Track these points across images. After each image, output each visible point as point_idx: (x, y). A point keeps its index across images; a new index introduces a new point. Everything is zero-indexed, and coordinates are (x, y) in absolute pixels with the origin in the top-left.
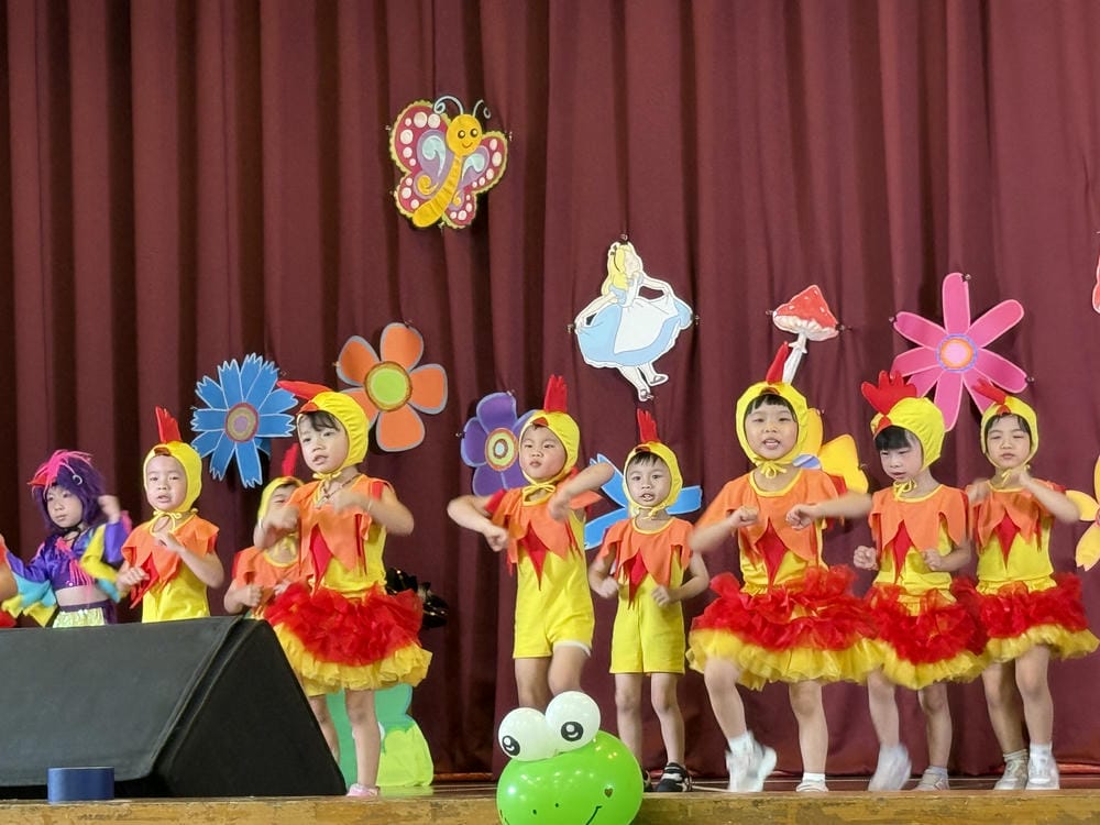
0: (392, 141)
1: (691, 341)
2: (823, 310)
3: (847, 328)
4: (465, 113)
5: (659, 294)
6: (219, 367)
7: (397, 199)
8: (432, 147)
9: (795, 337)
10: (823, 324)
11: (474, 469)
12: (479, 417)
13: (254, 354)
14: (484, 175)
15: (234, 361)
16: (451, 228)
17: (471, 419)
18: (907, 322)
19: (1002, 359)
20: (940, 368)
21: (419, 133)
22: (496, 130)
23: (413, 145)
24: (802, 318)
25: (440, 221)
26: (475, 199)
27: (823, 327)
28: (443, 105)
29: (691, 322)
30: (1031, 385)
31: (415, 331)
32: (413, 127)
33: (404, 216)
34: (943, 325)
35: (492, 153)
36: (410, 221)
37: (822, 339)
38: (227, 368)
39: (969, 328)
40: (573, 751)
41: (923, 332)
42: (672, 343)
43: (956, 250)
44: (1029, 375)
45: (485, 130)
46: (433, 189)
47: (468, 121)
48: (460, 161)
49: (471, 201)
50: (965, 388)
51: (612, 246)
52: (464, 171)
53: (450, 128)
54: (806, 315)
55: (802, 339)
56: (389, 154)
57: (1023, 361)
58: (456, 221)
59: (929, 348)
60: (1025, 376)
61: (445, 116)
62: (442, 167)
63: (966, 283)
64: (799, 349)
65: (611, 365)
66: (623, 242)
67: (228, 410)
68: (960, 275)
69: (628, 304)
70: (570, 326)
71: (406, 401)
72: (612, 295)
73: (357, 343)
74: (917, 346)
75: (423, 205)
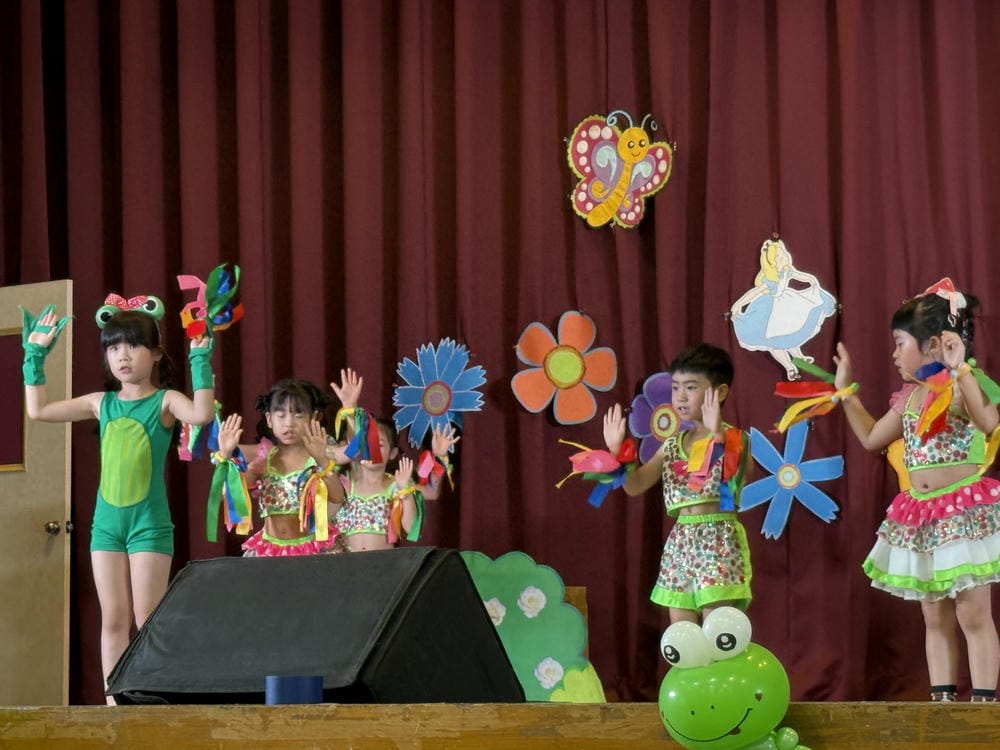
0: (569, 151)
1: (835, 327)
4: (634, 125)
5: (806, 285)
6: (417, 350)
7: (574, 201)
8: (605, 156)
11: (641, 440)
12: (645, 394)
13: (448, 339)
14: (651, 181)
15: (431, 344)
17: (639, 396)
21: (593, 144)
22: (662, 141)
23: (589, 155)
25: (611, 221)
26: (643, 201)
28: (615, 119)
29: (834, 311)
31: (589, 318)
32: (588, 139)
35: (658, 161)
38: (423, 351)
40: (727, 660)
42: (817, 330)
45: (652, 142)
46: (605, 193)
47: (637, 133)
48: (630, 167)
49: (640, 203)
51: (765, 243)
52: (633, 177)
53: (620, 140)
56: (567, 162)
58: (626, 221)
61: (616, 129)
62: (613, 173)
65: (763, 348)
66: (774, 240)
67: (425, 387)
69: (779, 293)
71: (582, 378)
72: (765, 286)
73: (537, 329)
75: (596, 208)
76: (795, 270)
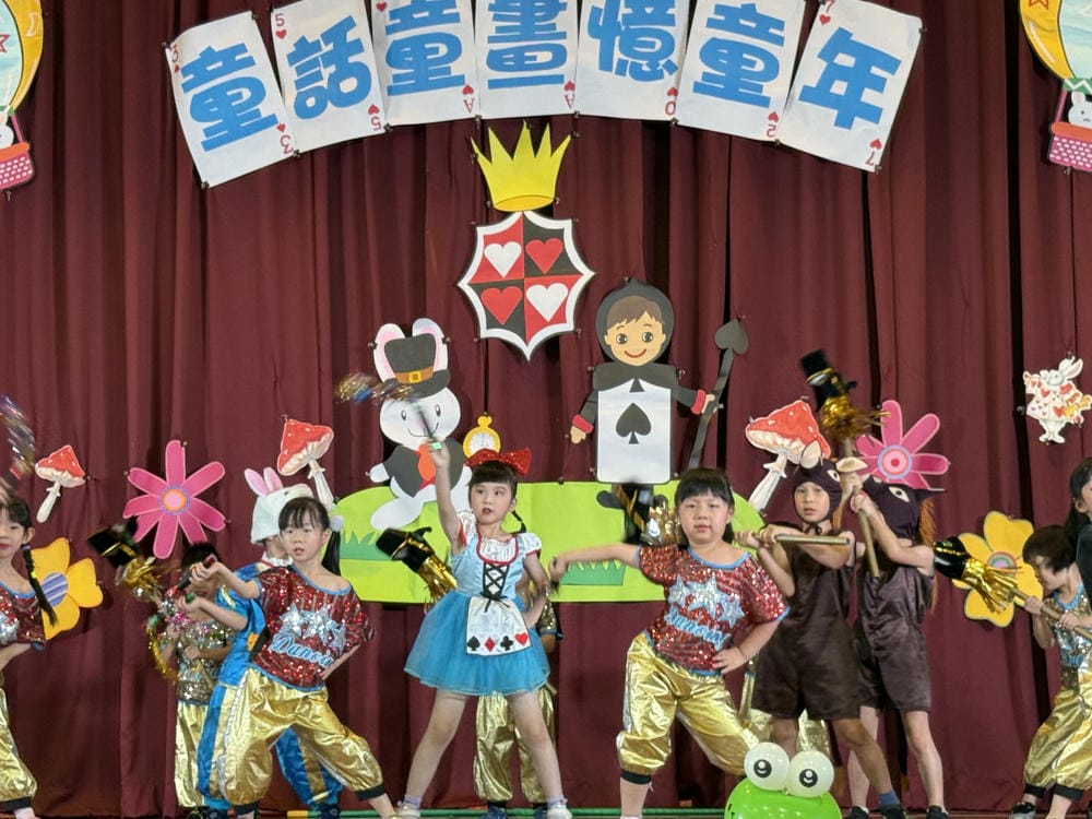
2: (74, 464)
3: (92, 478)
9: (51, 484)
10: (74, 475)
18: (138, 476)
19: (207, 505)
20: (162, 511)
24: (58, 469)
27: (74, 477)
30: (228, 525)
34: (165, 479)
37: (72, 485)
39: (185, 481)
41: (149, 483)
43: (177, 424)
44: (227, 518)
50: (179, 527)
54: (60, 467)
55: (57, 486)
57: (223, 506)
59: (154, 495)
60: (224, 518)
63: (183, 449)
64: (54, 493)
68: (179, 442)
74: (143, 493)
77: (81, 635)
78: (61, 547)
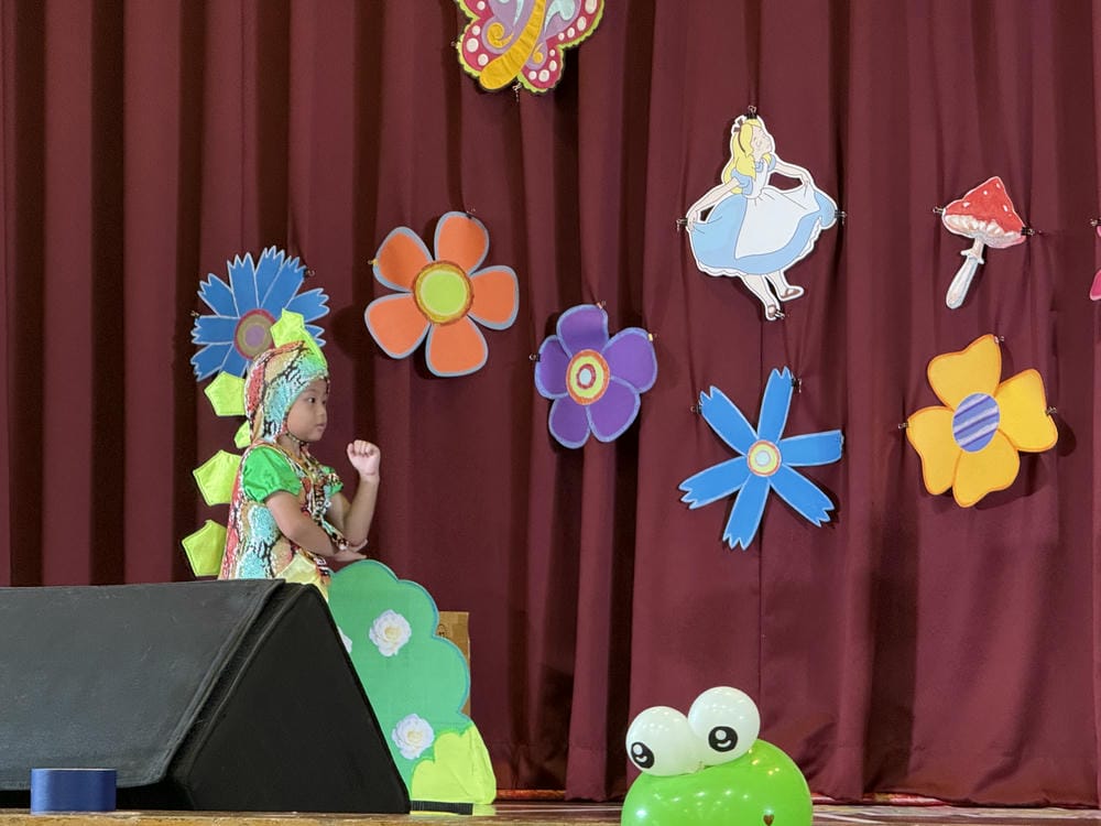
1: (834, 243)
2: (1006, 209)
3: (1037, 233)
6: (229, 263)
7: (460, 51)
9: (969, 243)
10: (1006, 227)
11: (551, 402)
12: (559, 336)
13: (274, 247)
14: (574, 25)
15: (248, 255)
16: (530, 90)
17: (548, 339)
24: (979, 218)
25: (515, 82)
26: (562, 55)
27: (1006, 231)
29: (835, 220)
31: (478, 222)
33: (469, 76)
36: (476, 81)
37: (1003, 247)
38: (236, 265)
40: (723, 765)
42: (809, 248)
46: (507, 41)
48: (543, 5)
49: (556, 58)
51: (736, 121)
52: (548, 18)
54: (984, 214)
55: (978, 246)
58: (536, 83)
62: (519, 12)
64: (973, 257)
65: (731, 273)
66: (750, 116)
67: (239, 318)
69: (756, 193)
70: (679, 222)
71: (467, 310)
72: (735, 182)
73: (403, 237)
75: (494, 61)
76: (778, 159)
77: (1022, 500)
78: (986, 350)
